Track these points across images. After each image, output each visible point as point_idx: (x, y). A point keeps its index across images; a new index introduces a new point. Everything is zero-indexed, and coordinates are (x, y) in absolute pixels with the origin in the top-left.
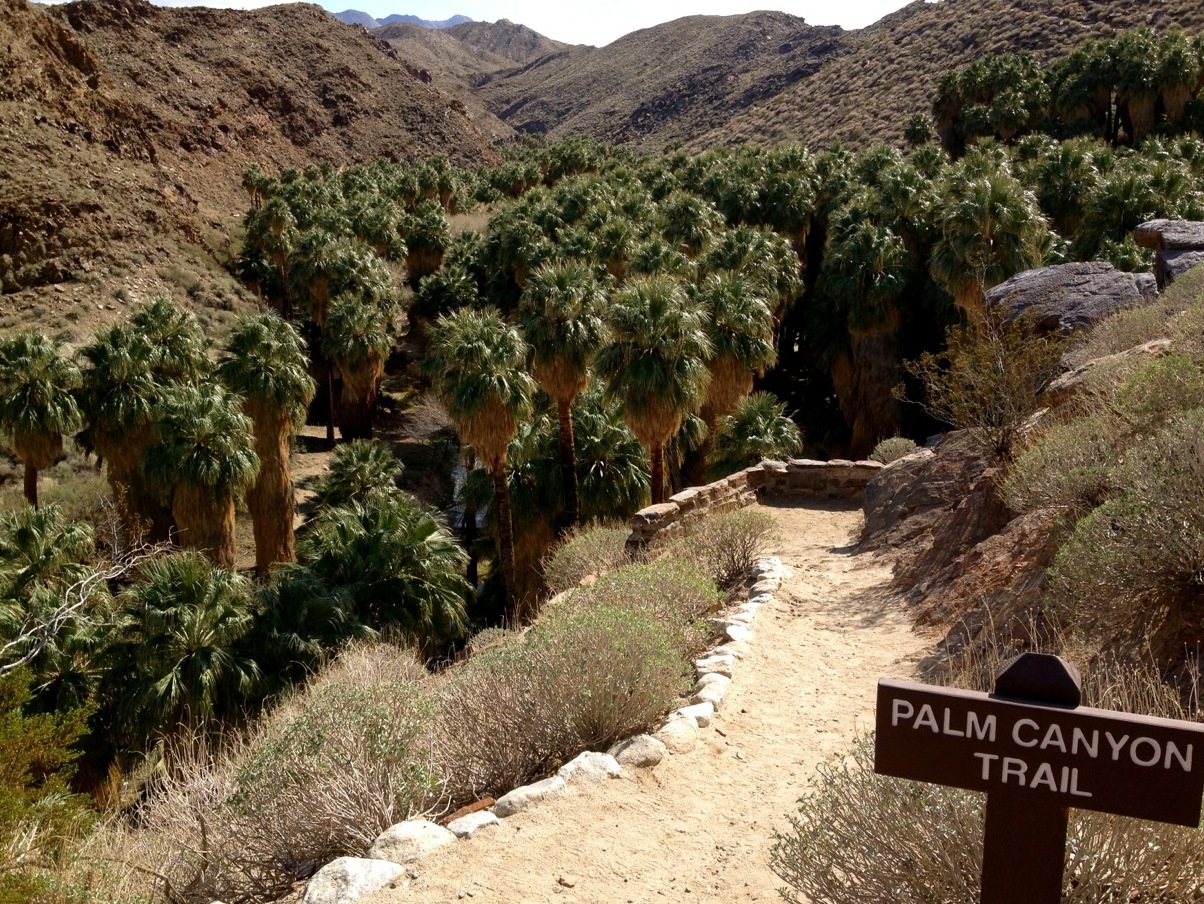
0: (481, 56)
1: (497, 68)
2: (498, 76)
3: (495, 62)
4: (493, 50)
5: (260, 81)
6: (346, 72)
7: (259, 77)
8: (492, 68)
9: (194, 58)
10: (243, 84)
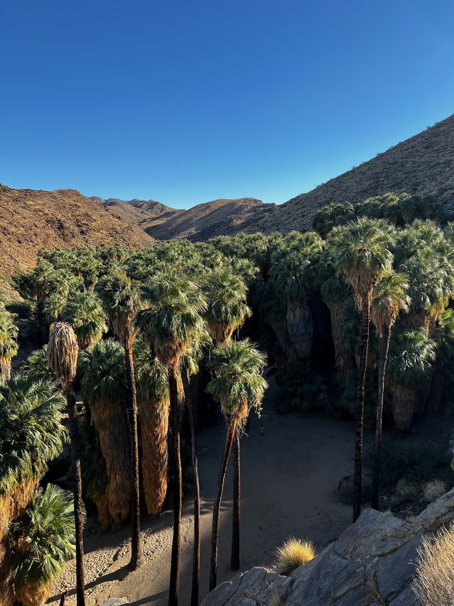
0: (142, 212)
1: (149, 217)
2: (148, 220)
3: (148, 215)
4: (147, 211)
5: (51, 217)
6: (87, 215)
7: (51, 216)
8: (146, 217)
9: (24, 208)
10: (44, 218)
